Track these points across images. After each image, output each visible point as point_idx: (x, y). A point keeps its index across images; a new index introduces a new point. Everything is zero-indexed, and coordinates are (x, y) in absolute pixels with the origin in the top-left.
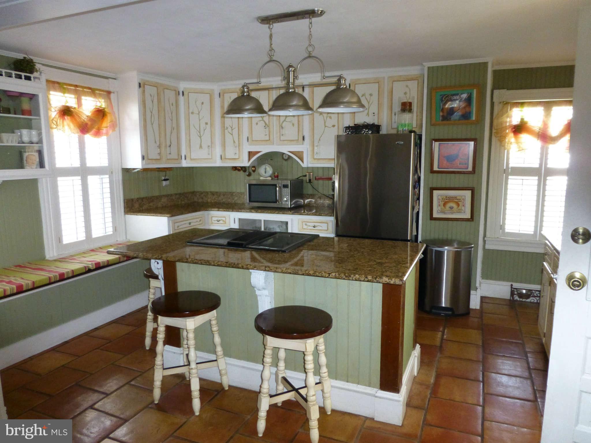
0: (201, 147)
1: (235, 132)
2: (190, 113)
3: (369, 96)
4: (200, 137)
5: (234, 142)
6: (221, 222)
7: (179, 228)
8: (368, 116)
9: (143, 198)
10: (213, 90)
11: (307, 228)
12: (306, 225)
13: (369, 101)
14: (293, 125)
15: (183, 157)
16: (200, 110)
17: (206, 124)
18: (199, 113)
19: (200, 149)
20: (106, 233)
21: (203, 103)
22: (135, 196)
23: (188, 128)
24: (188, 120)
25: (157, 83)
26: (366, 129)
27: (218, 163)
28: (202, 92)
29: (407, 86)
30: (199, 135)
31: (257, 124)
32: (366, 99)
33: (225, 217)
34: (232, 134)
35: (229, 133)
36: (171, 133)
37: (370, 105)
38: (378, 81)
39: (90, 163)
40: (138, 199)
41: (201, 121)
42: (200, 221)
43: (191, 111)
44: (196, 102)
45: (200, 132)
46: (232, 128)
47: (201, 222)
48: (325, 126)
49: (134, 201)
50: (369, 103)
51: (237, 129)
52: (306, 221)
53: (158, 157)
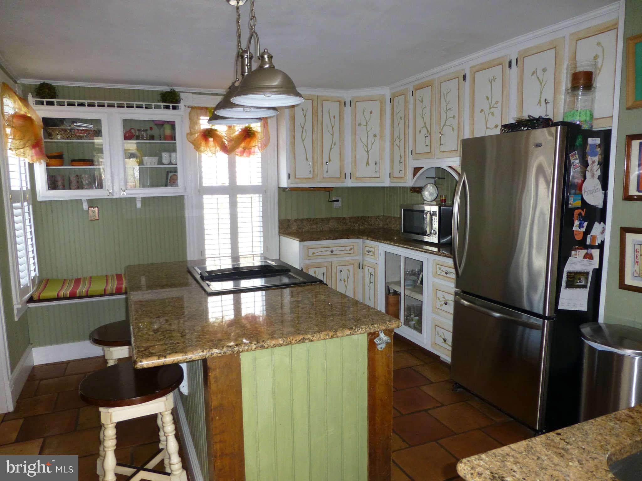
0: (368, 163)
1: (402, 142)
2: (357, 125)
3: (542, 73)
4: (368, 152)
5: (401, 156)
6: (371, 253)
7: (314, 255)
8: (541, 105)
9: (303, 219)
10: (384, 96)
11: (441, 274)
12: (440, 269)
13: (541, 81)
14: (453, 129)
15: (348, 176)
16: (367, 121)
17: (375, 136)
18: (367, 124)
19: (366, 166)
20: (253, 252)
21: (371, 112)
22: (292, 216)
23: (355, 142)
24: (355, 133)
25: (312, 95)
26: (524, 127)
27: (387, 183)
28: (370, 99)
29: (599, 44)
30: (366, 150)
31: (420, 132)
32: (538, 78)
33: (374, 248)
34: (399, 147)
35: (397, 145)
36: (331, 149)
37: (542, 87)
38: (554, 46)
39: (241, 181)
40: (296, 220)
41: (368, 133)
42: (351, 249)
43: (358, 122)
44: (364, 112)
45: (367, 147)
46: (399, 139)
47: (350, 252)
48: (487, 128)
49: (291, 222)
50: (541, 84)
51: (403, 140)
52: (441, 263)
53: (311, 176)
